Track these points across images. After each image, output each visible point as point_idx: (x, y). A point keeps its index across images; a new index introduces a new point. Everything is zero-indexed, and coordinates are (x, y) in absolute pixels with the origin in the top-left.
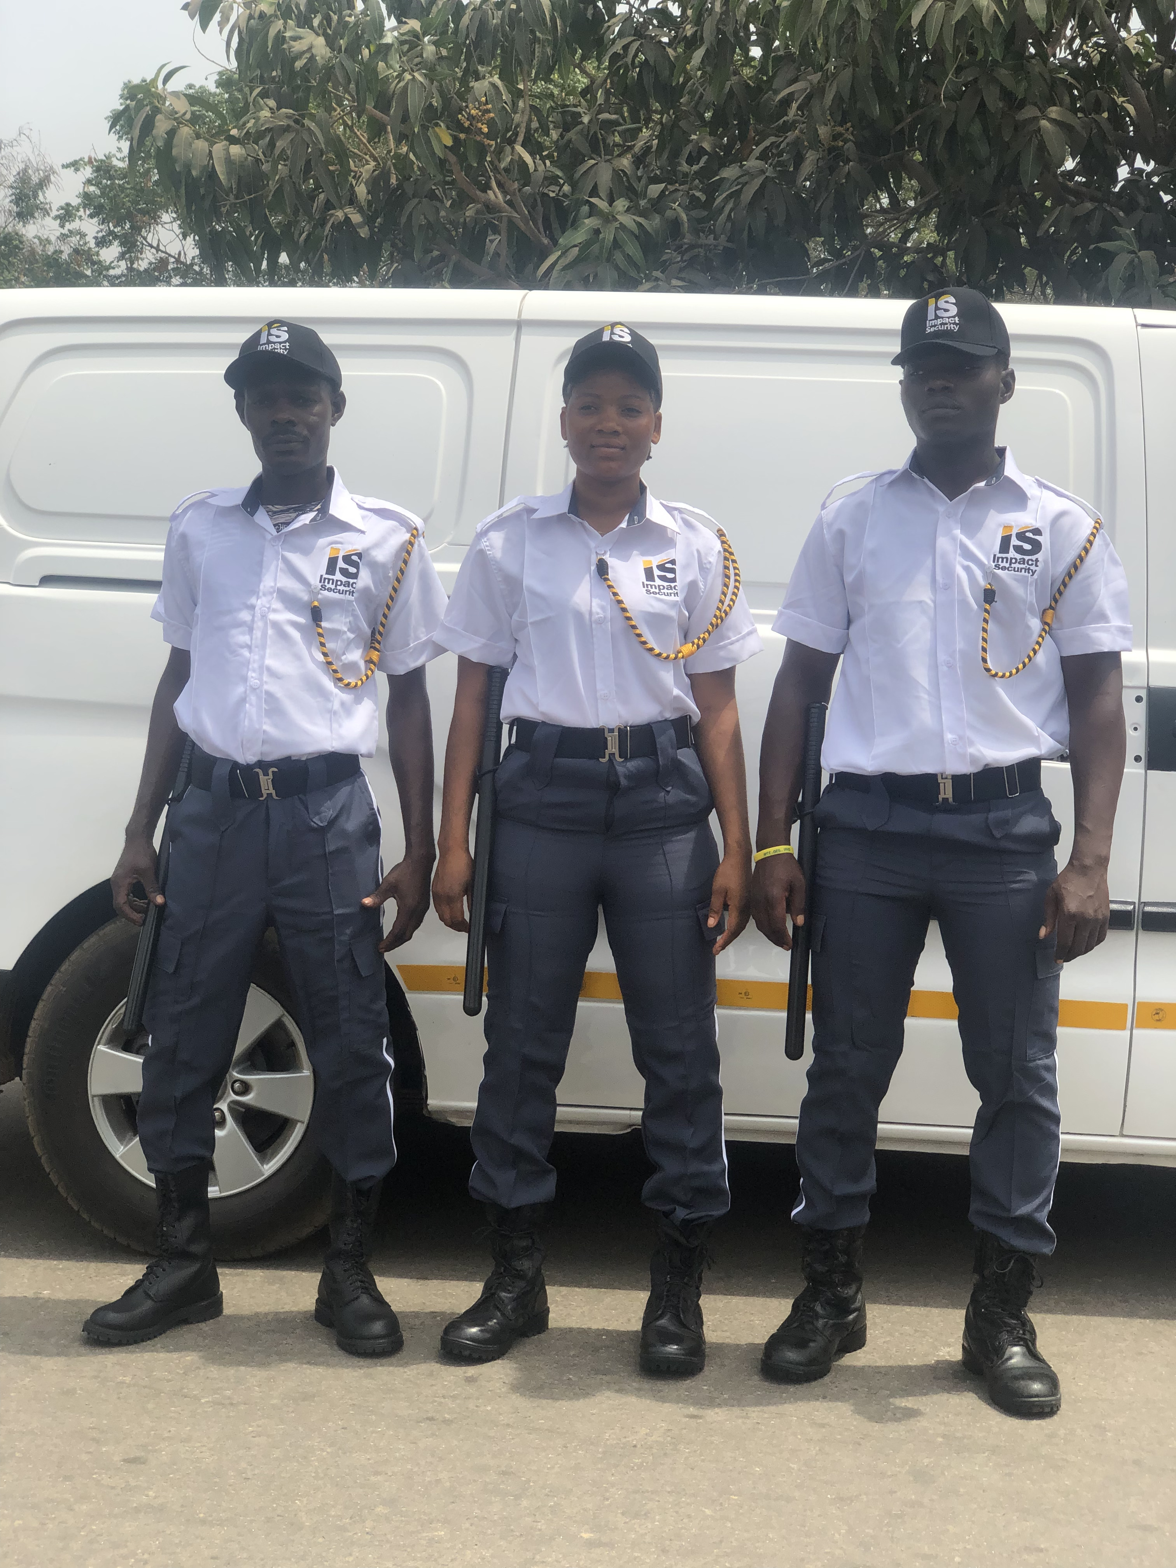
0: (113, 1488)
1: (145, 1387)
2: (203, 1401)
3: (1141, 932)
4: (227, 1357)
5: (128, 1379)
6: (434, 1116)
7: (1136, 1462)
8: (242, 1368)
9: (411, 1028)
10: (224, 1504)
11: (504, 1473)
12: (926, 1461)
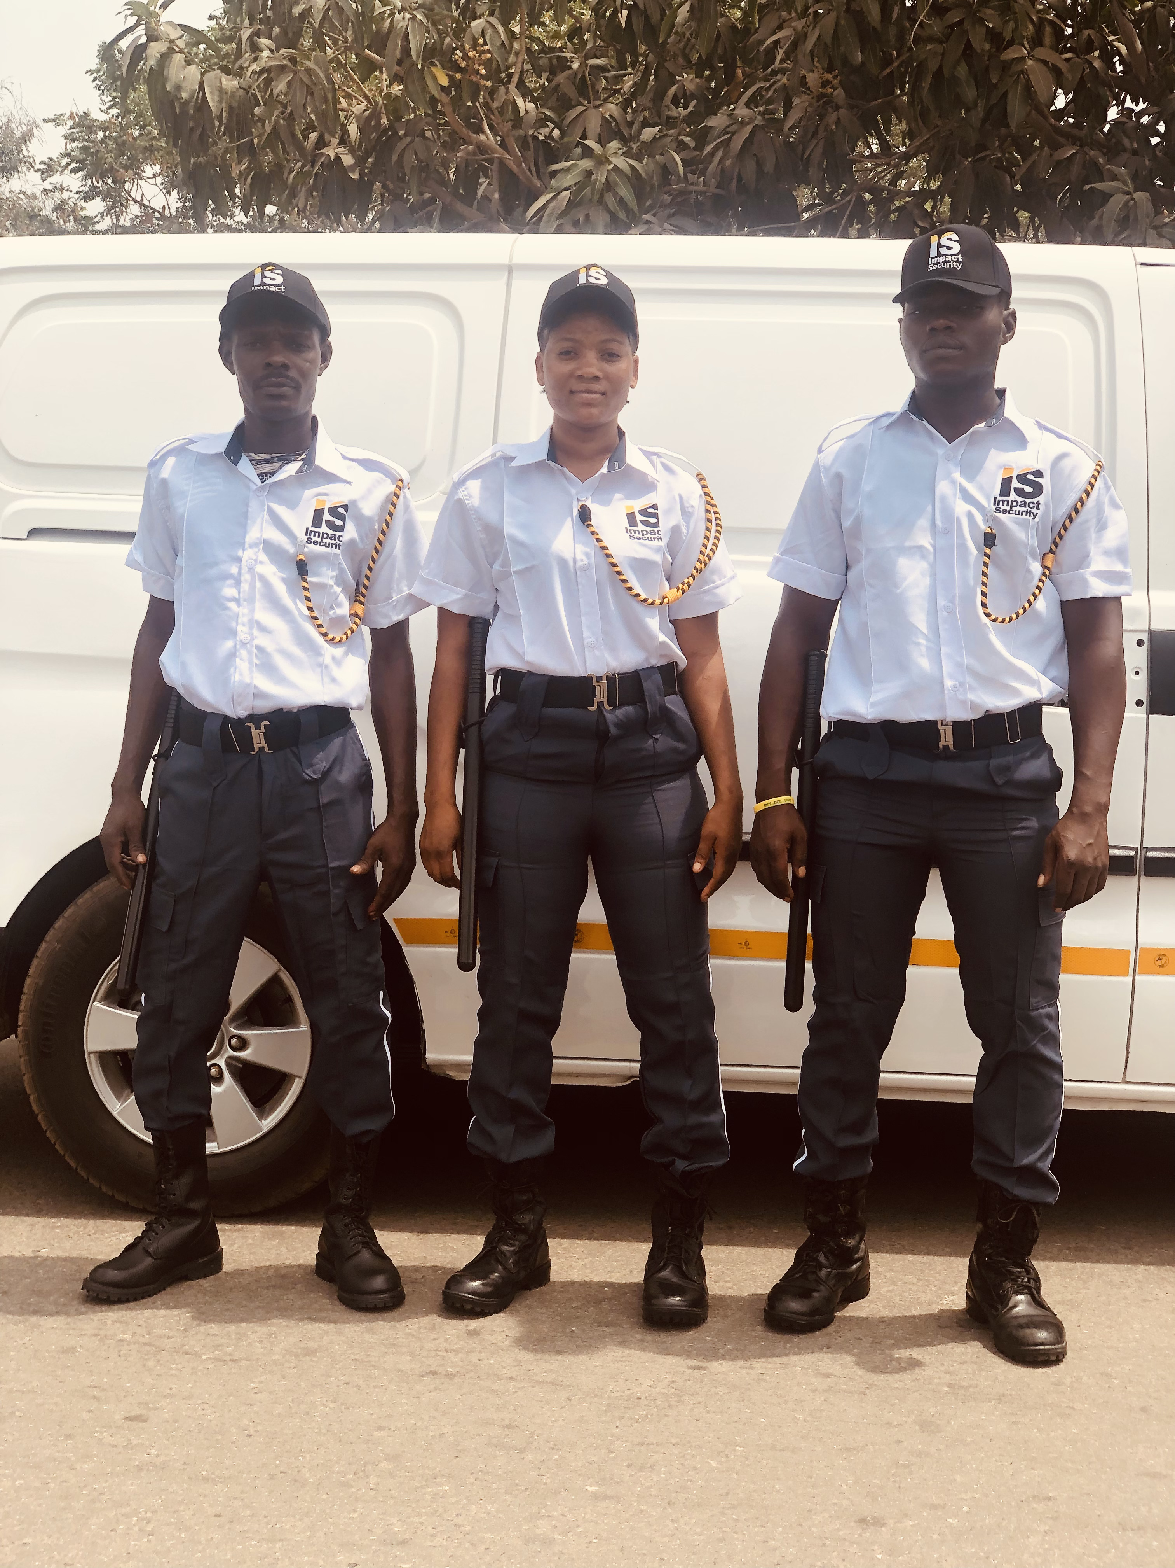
0: (116, 1446)
1: (145, 1344)
2: (204, 1357)
3: (1143, 878)
4: (228, 1313)
5: (128, 1337)
6: (433, 1070)
7: (1144, 1410)
8: (244, 1324)
9: (409, 981)
10: (227, 1462)
11: (508, 1427)
12: (932, 1411)
